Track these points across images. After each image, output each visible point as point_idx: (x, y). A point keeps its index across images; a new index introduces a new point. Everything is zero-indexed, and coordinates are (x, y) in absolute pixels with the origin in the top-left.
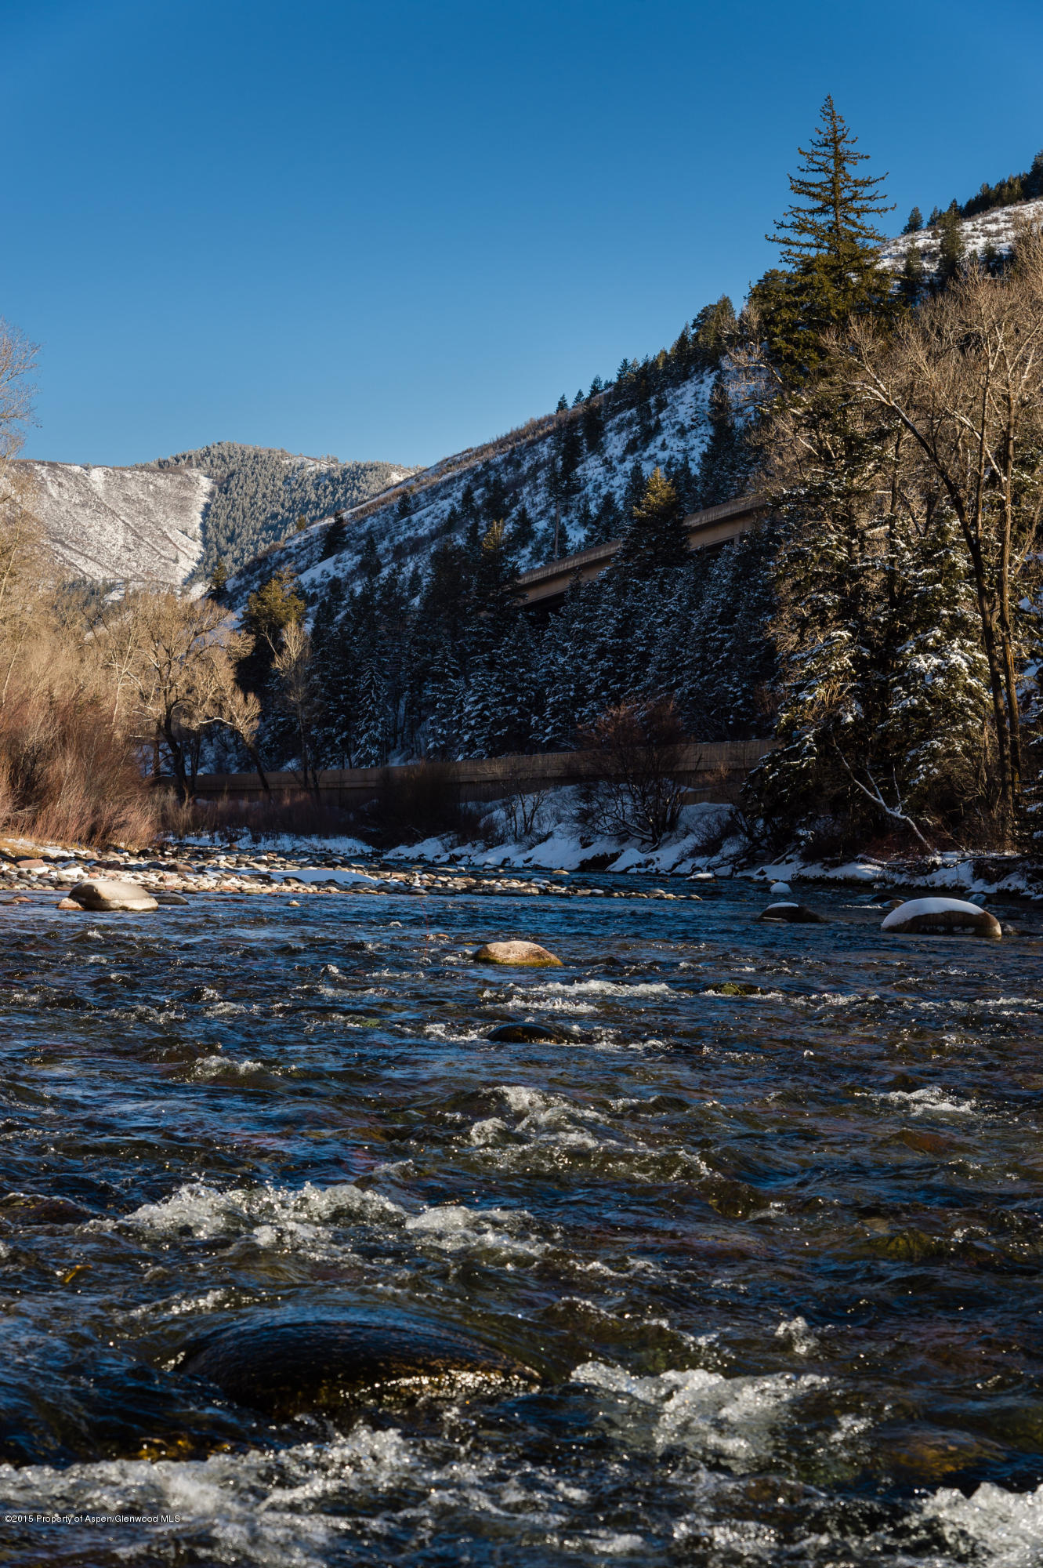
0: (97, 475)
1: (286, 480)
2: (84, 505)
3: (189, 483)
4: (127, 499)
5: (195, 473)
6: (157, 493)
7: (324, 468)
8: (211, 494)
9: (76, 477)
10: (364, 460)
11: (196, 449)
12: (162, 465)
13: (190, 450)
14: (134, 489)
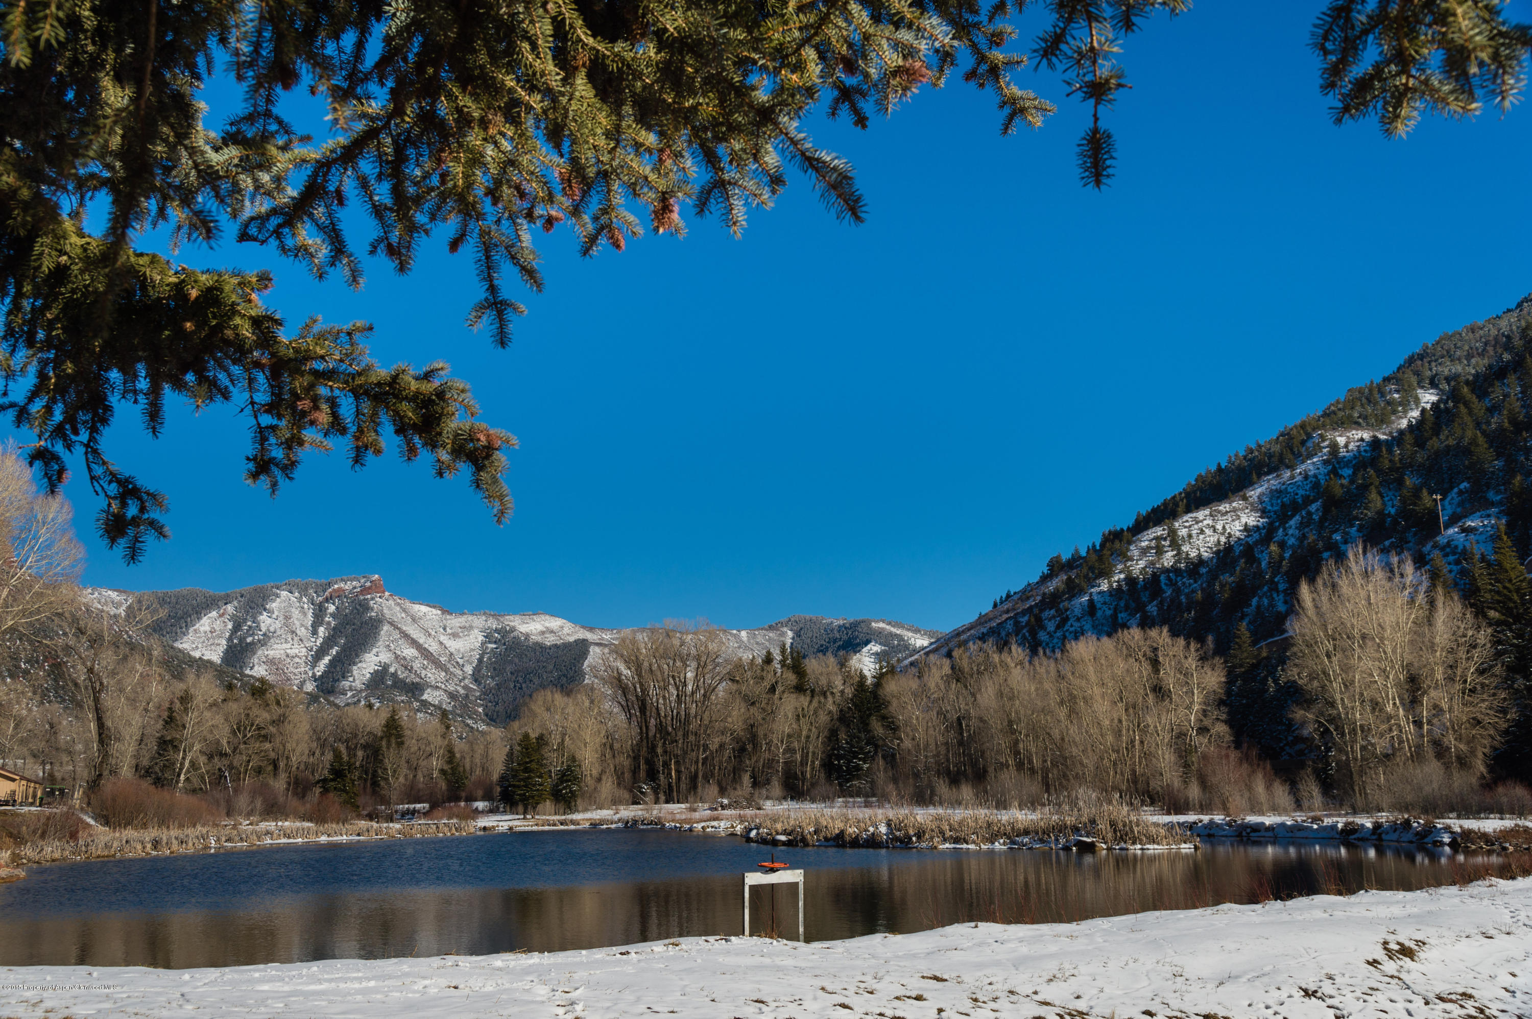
0: (744, 634)
1: (825, 630)
2: (739, 647)
3: (783, 634)
4: (757, 643)
5: (785, 629)
6: (770, 640)
7: (841, 622)
8: (793, 638)
9: (735, 635)
10: (859, 618)
11: (784, 619)
12: (771, 628)
13: (782, 620)
14: (760, 639)
